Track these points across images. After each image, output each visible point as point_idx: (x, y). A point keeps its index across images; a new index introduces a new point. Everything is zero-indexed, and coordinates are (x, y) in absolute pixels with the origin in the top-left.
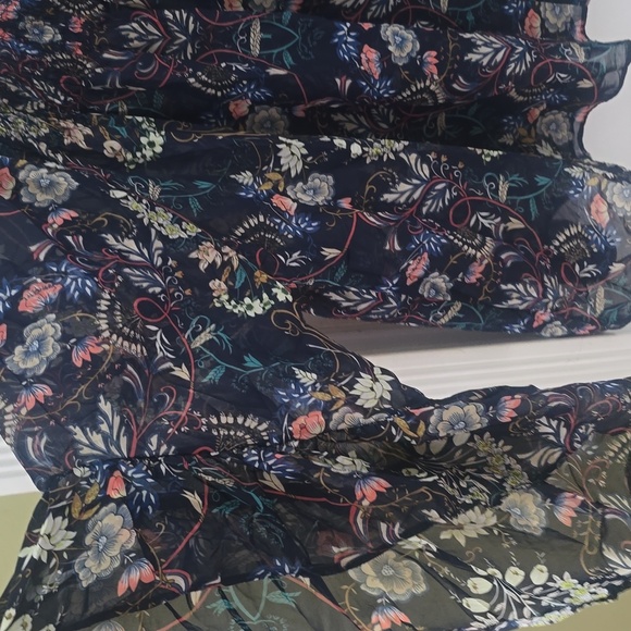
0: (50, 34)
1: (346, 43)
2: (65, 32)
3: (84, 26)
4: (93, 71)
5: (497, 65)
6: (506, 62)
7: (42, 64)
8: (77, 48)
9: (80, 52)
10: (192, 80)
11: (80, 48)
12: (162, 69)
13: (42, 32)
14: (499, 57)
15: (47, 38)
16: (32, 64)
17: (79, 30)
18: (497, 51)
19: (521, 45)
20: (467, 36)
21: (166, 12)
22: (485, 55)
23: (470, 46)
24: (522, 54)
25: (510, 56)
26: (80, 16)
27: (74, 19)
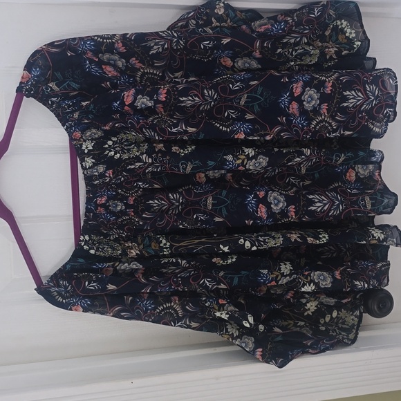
0: (120, 207)
1: (251, 203)
2: (126, 205)
3: (134, 201)
4: (138, 222)
5: (325, 211)
6: (329, 210)
7: (117, 223)
8: (131, 212)
9: (133, 214)
10: (181, 226)
11: (133, 212)
12: (168, 222)
13: (117, 205)
14: (326, 208)
15: (119, 208)
16: (113, 224)
17: (132, 203)
18: (325, 205)
19: (338, 200)
20: (311, 197)
21: (170, 195)
22: (319, 207)
23: (312, 202)
24: (338, 205)
25: (331, 207)
26: (132, 196)
27: (130, 198)
